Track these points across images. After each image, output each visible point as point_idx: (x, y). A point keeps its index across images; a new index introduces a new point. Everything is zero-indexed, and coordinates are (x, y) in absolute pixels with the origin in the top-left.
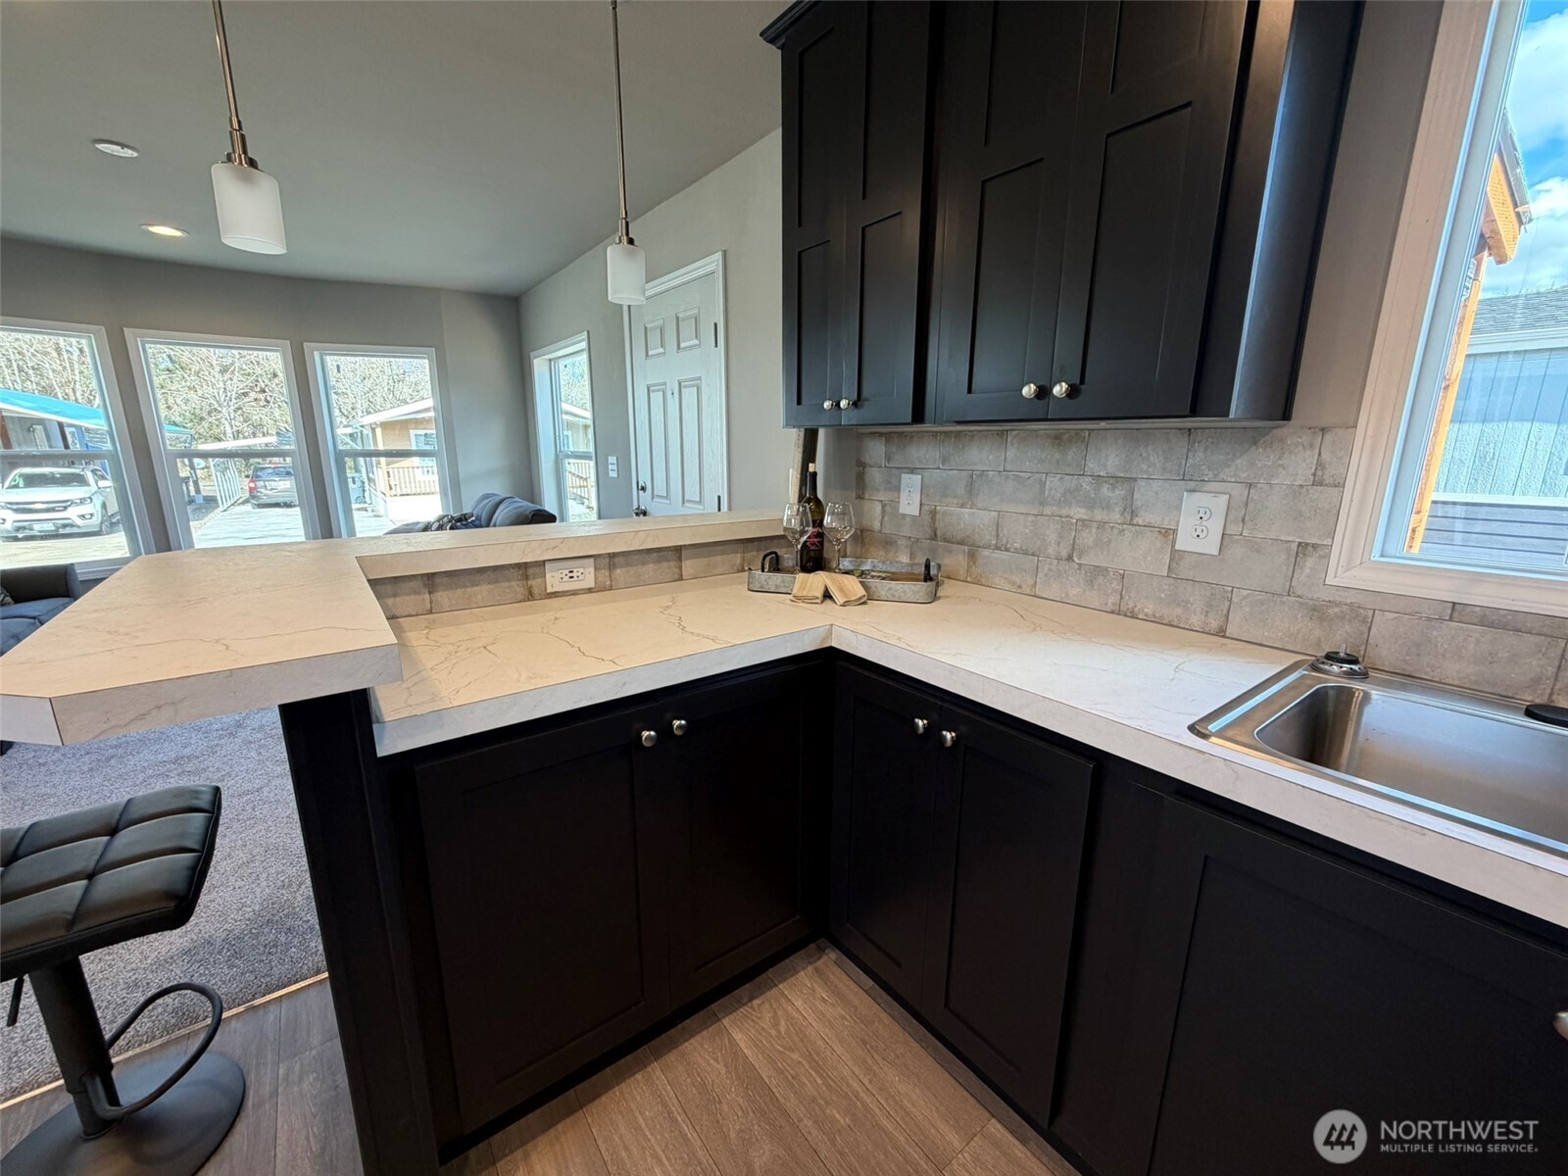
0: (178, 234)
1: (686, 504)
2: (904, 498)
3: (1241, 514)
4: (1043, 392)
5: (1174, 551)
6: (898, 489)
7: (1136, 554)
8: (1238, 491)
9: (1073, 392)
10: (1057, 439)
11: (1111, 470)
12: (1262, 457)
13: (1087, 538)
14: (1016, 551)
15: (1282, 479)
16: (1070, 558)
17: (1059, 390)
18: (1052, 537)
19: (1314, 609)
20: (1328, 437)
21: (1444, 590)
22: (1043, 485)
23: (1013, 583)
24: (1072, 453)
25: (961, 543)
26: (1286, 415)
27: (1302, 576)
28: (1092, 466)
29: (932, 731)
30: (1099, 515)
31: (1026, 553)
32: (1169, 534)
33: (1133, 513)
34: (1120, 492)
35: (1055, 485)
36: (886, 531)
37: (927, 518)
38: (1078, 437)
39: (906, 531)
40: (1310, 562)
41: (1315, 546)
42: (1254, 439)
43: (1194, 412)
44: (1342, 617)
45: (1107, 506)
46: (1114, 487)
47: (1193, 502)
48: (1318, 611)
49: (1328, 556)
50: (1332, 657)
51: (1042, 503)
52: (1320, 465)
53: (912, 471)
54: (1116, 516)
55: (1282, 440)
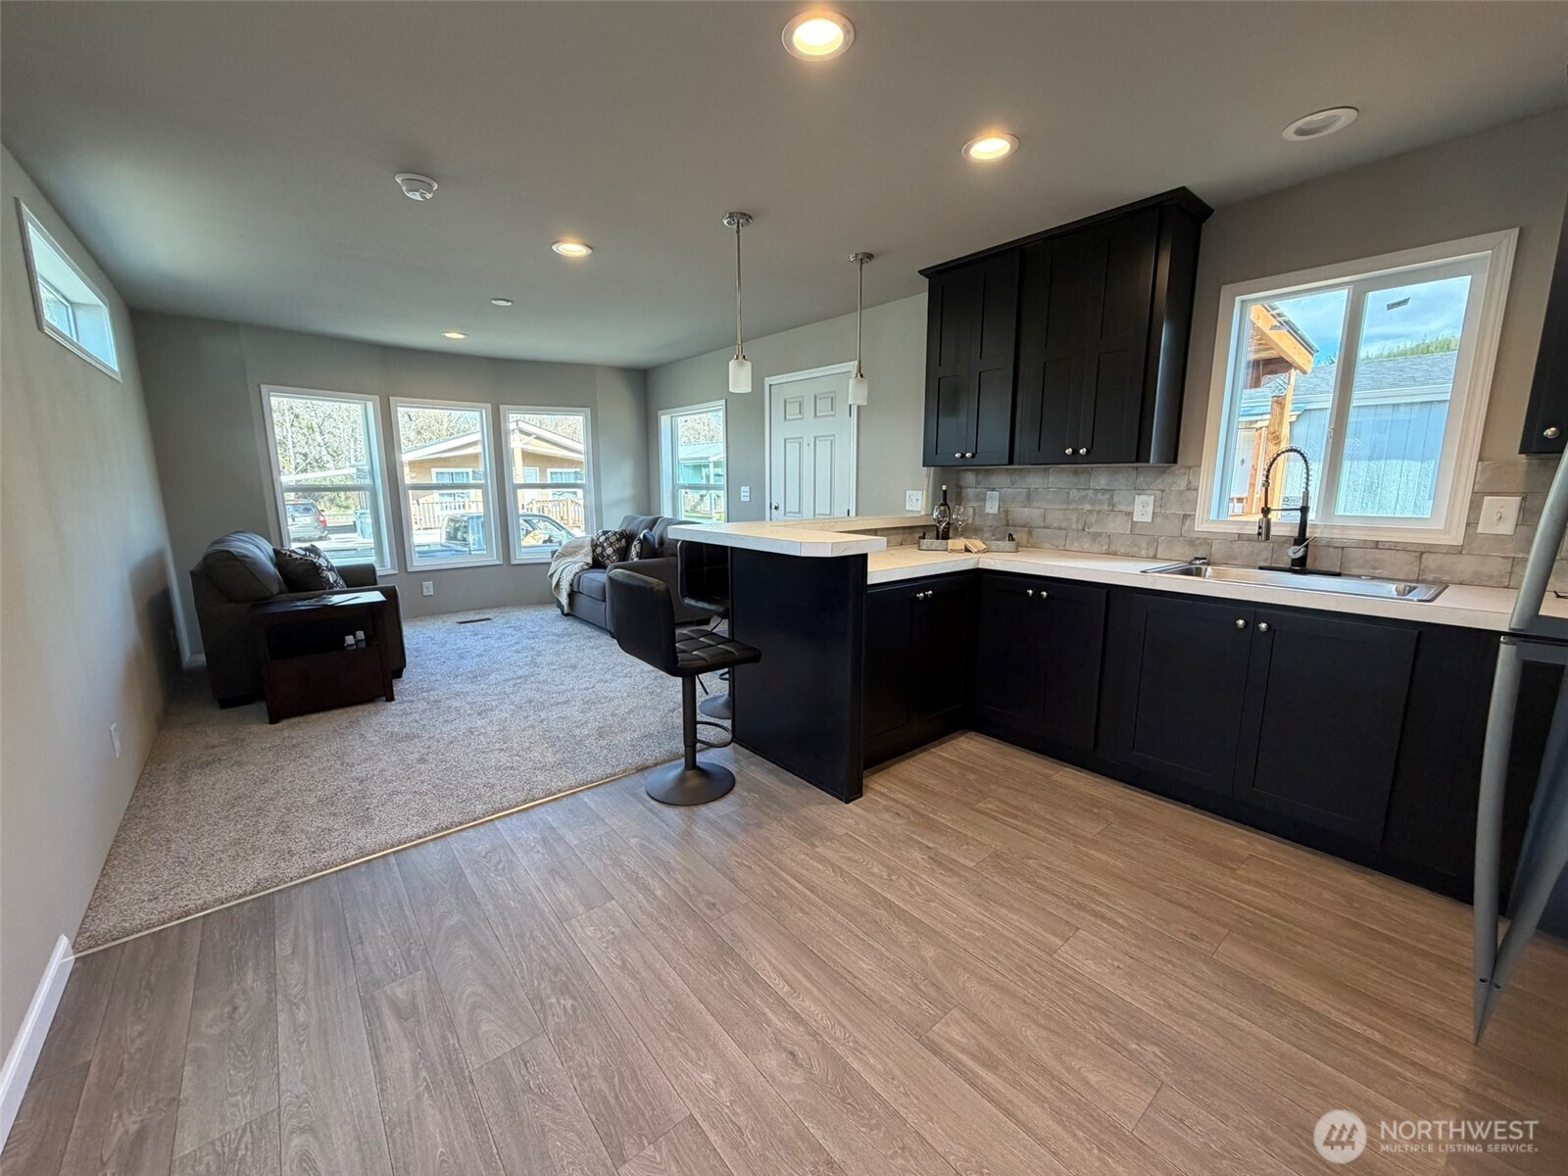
0: (462, 336)
1: (817, 517)
2: (988, 505)
3: (1160, 503)
4: (1075, 452)
5: (1132, 521)
6: (984, 500)
7: (1116, 526)
8: (1158, 493)
9: (1088, 452)
10: (1076, 473)
11: (1103, 487)
12: (1167, 479)
13: (1092, 518)
14: (1055, 528)
15: (1175, 488)
16: (1083, 530)
17: (1083, 451)
18: (1074, 521)
19: (1191, 541)
20: (1191, 471)
21: (1234, 529)
22: (1068, 494)
23: (1053, 545)
24: (1083, 479)
25: (1024, 526)
26: (1175, 461)
27: (1185, 528)
28: (1093, 484)
29: (1037, 594)
30: (1097, 508)
31: (1060, 529)
32: (1130, 514)
33: (1113, 506)
34: (1107, 496)
35: (1074, 494)
36: (977, 523)
37: (1003, 515)
38: (1085, 471)
39: (988, 523)
40: (1188, 522)
41: (1189, 515)
42: (1163, 472)
43: (1137, 461)
44: (1201, 544)
45: (1102, 503)
46: (1103, 494)
47: (1140, 499)
48: (1192, 543)
49: (1194, 519)
50: (1196, 559)
51: (1068, 503)
52: (1189, 482)
53: (993, 490)
54: (1106, 507)
55: (1174, 472)
